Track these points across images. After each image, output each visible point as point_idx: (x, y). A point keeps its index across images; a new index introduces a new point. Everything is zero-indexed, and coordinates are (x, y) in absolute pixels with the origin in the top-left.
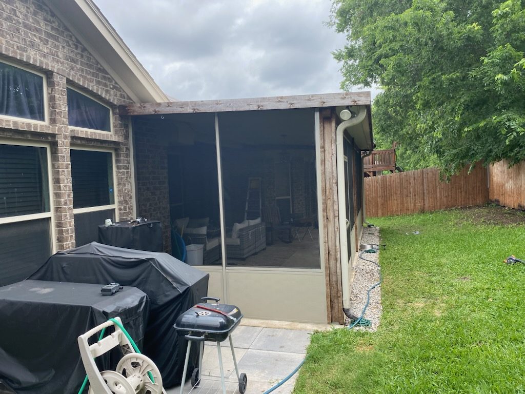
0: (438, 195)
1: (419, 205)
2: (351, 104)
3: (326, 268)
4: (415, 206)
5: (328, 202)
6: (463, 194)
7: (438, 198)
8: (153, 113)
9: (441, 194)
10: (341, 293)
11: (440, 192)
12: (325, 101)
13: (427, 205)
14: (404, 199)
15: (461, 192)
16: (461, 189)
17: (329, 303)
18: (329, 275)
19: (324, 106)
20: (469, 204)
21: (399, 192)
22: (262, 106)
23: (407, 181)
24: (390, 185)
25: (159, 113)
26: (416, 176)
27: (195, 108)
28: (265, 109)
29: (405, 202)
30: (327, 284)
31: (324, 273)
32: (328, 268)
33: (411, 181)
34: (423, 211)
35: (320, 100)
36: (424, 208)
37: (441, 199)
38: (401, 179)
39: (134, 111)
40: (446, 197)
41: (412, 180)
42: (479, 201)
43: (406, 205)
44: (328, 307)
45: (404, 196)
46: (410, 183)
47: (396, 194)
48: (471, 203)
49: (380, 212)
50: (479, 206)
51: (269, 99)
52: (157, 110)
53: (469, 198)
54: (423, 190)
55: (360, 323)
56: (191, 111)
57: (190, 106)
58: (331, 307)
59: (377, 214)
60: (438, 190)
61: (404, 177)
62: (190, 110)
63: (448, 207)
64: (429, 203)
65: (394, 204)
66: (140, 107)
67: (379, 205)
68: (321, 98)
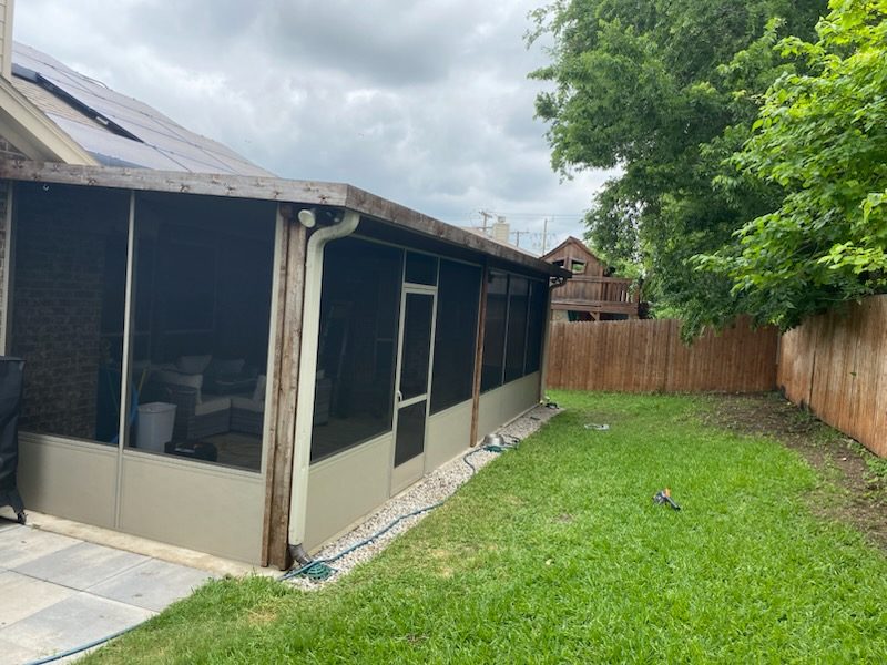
0: (691, 366)
1: (657, 378)
2: (318, 201)
3: (268, 472)
4: (650, 379)
5: (285, 362)
6: (733, 368)
7: (691, 372)
8: (32, 179)
9: (695, 366)
10: (286, 517)
11: (695, 361)
12: (280, 191)
13: (669, 383)
14: (634, 366)
15: (730, 366)
16: (730, 360)
17: (267, 532)
18: (273, 484)
19: (278, 198)
20: (741, 388)
21: (626, 353)
22: (188, 186)
23: (642, 335)
24: (613, 340)
25: (42, 180)
26: (657, 330)
27: (92, 177)
28: (191, 192)
29: (634, 370)
30: (266, 499)
31: (264, 480)
32: (273, 473)
33: (648, 337)
34: (662, 391)
35: (273, 189)
36: (664, 385)
37: (695, 373)
38: (632, 332)
39: (6, 172)
40: (704, 370)
41: (649, 335)
42: (759, 385)
43: (634, 376)
44: (264, 539)
45: (634, 361)
46: (646, 340)
47: (621, 355)
48: (745, 386)
49: (590, 383)
50: (756, 395)
51: (199, 177)
52: (38, 173)
53: (742, 378)
54: (667, 355)
55: (309, 571)
56: (86, 182)
57: (85, 173)
58: (270, 539)
59: (586, 386)
60: (692, 358)
61: (636, 327)
62: (84, 181)
63: (706, 389)
64: (674, 378)
65: (616, 371)
66: (15, 167)
67: (591, 371)
68: (274, 186)
